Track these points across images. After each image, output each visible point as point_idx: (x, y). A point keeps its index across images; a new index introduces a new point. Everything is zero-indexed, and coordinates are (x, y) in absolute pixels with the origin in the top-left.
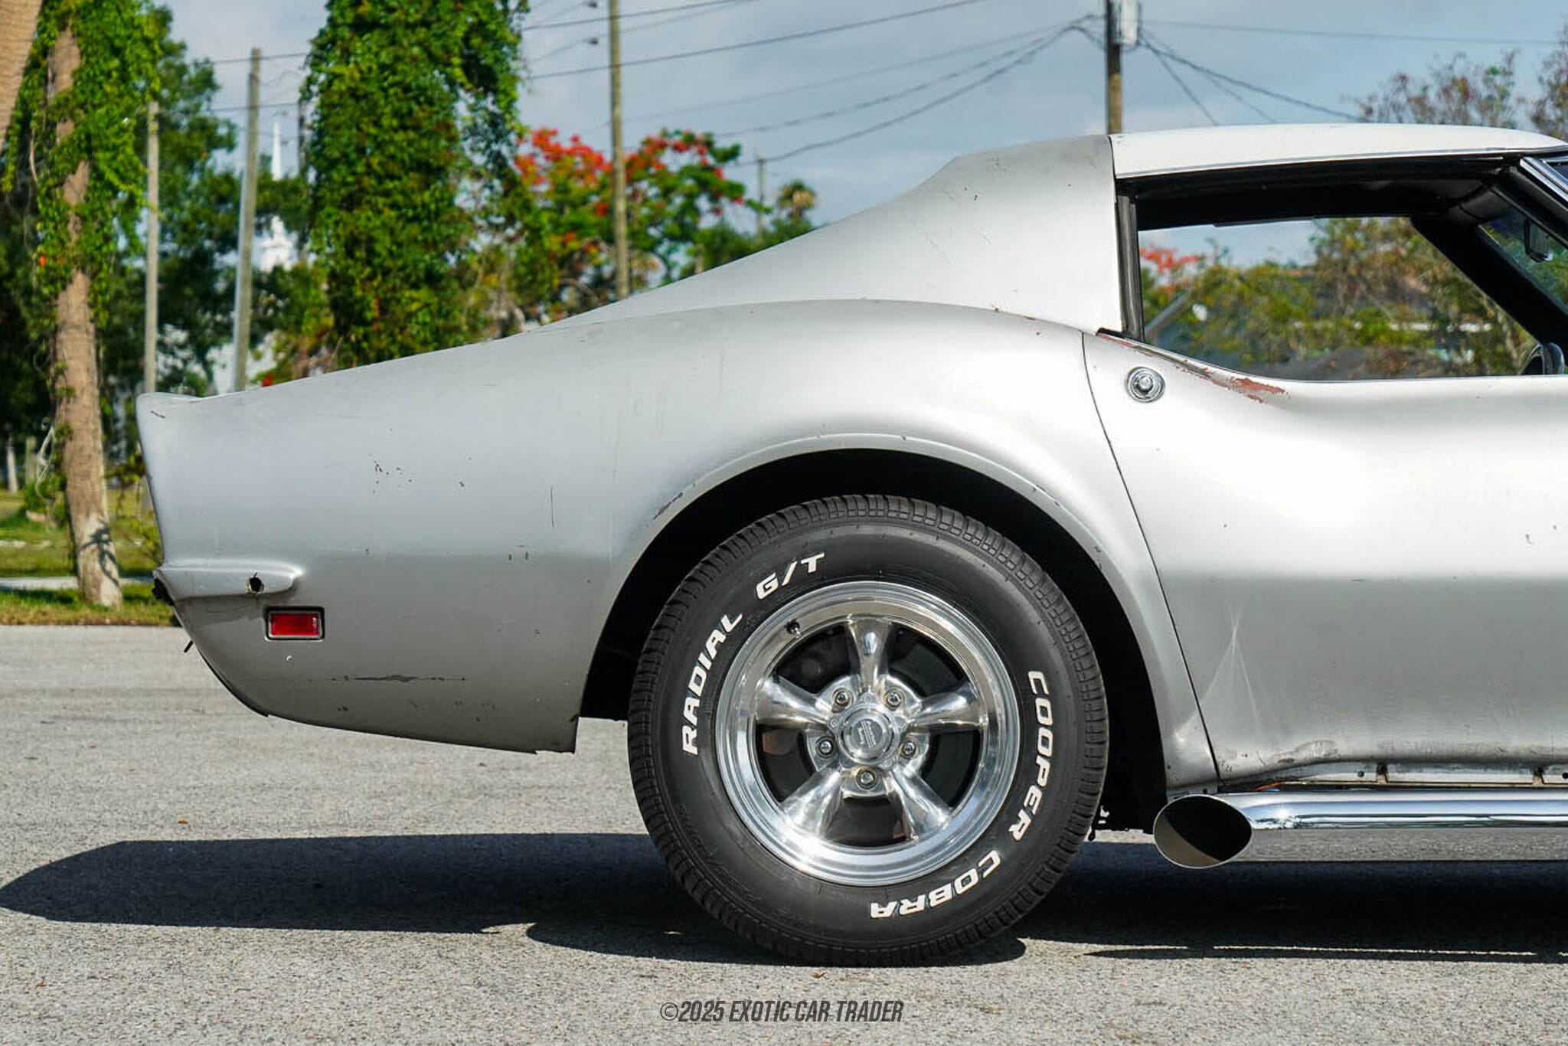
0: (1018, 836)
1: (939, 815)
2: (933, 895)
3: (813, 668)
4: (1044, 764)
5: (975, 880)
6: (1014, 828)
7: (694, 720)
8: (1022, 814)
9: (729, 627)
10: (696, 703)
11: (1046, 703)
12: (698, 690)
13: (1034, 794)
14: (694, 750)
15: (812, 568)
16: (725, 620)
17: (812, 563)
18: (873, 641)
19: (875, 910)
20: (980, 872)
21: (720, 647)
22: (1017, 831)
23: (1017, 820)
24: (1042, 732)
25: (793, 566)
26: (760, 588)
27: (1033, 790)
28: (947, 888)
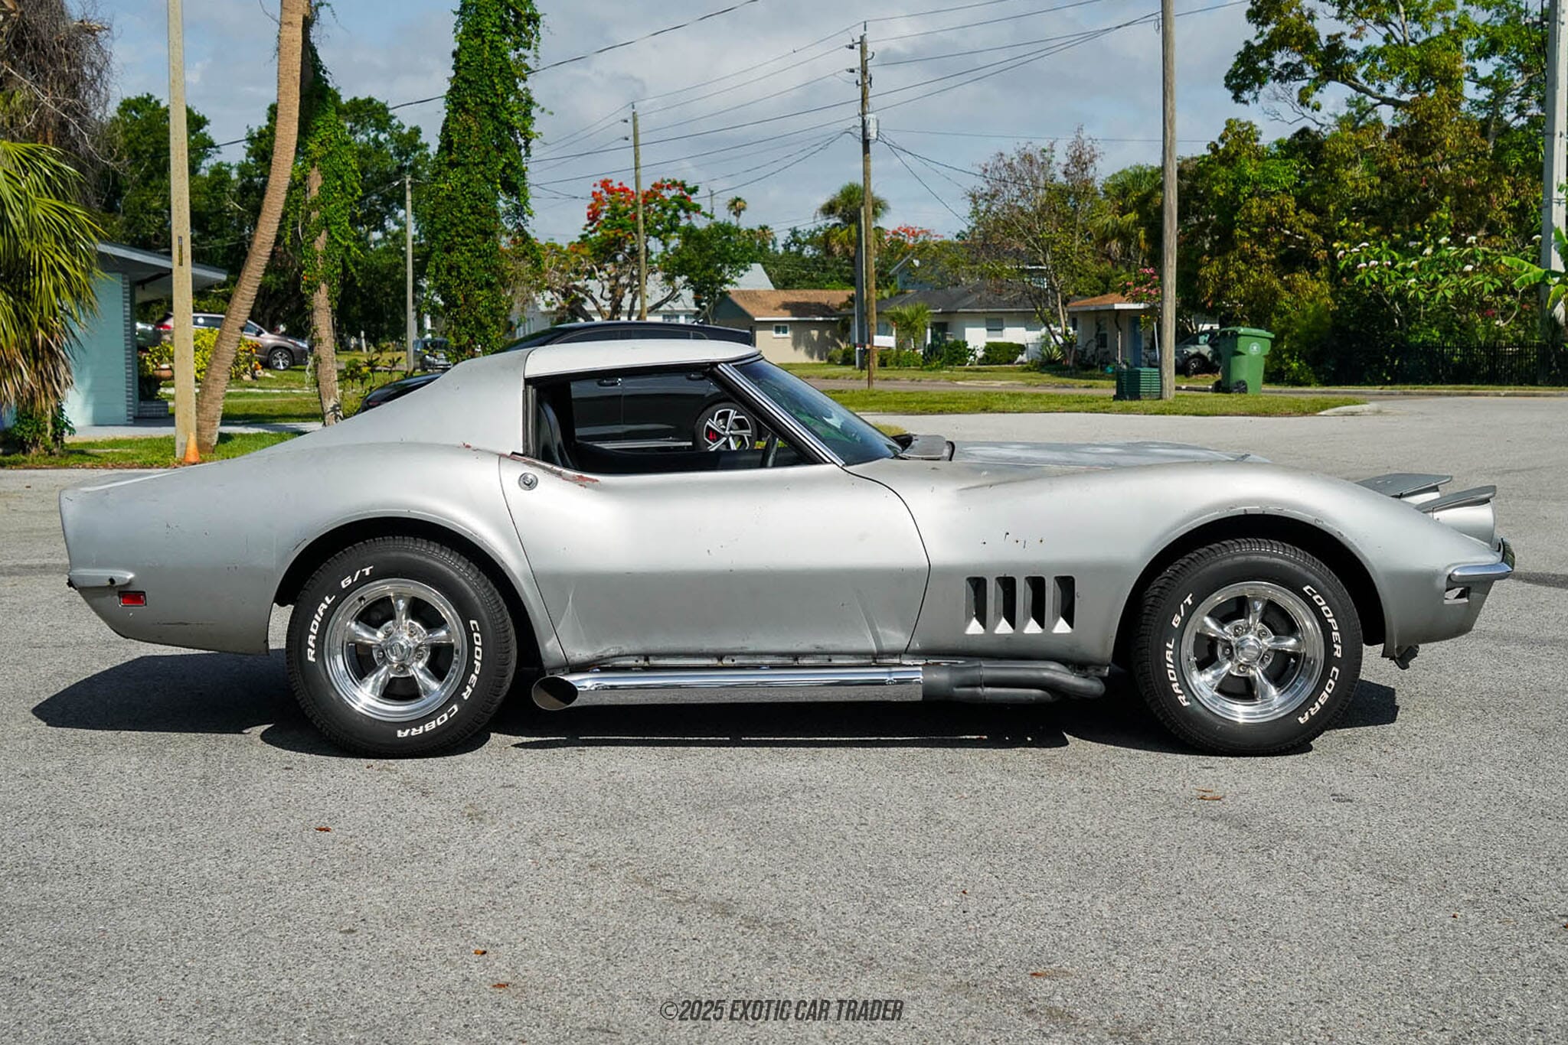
0: (466, 698)
1: (435, 686)
2: (427, 726)
3: (376, 616)
4: (478, 664)
5: (446, 719)
6: (464, 694)
7: (313, 646)
8: (468, 687)
9: (329, 602)
10: (314, 637)
11: (478, 635)
12: (315, 632)
13: (474, 677)
14: (313, 660)
15: (367, 573)
16: (327, 599)
17: (367, 571)
18: (402, 604)
19: (400, 734)
20: (449, 715)
21: (325, 611)
22: (465, 696)
23: (465, 690)
24: (477, 649)
25: (358, 573)
26: (343, 583)
27: (473, 676)
28: (433, 723)
